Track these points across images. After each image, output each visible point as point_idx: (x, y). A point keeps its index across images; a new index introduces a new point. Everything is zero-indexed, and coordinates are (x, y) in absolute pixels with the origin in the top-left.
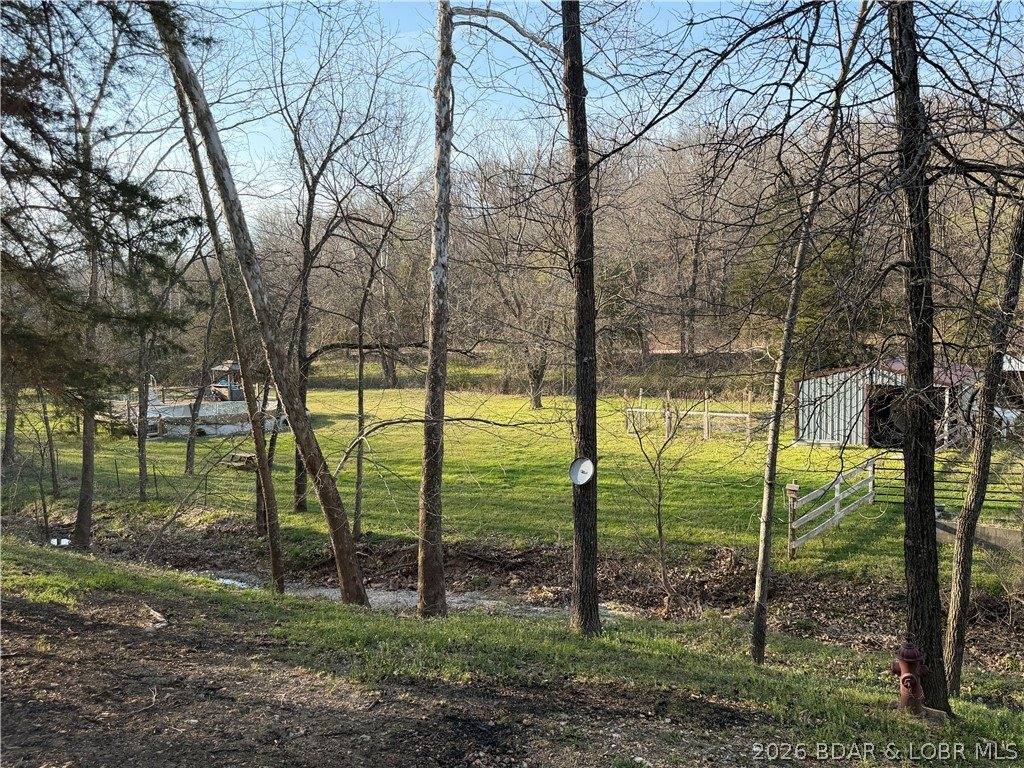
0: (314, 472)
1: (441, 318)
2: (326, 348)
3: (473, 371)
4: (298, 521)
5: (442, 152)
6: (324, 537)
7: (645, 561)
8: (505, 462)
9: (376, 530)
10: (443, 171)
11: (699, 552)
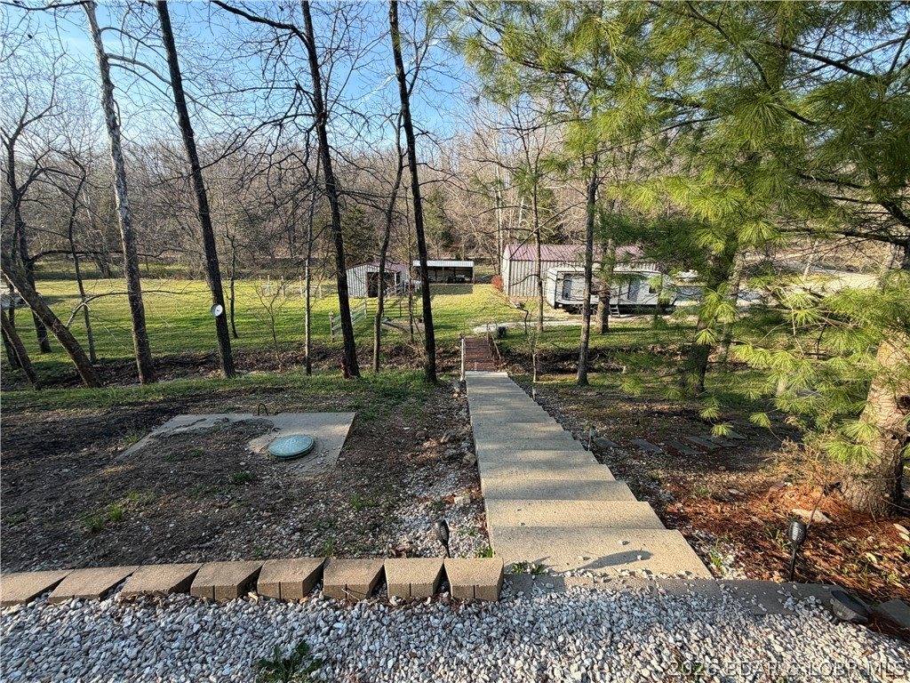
0: (50, 325)
1: (130, 237)
2: (45, 253)
3: (167, 268)
4: (45, 358)
5: (114, 141)
6: (69, 364)
7: (270, 352)
8: (193, 316)
9: (108, 356)
10: (116, 153)
11: (295, 344)
